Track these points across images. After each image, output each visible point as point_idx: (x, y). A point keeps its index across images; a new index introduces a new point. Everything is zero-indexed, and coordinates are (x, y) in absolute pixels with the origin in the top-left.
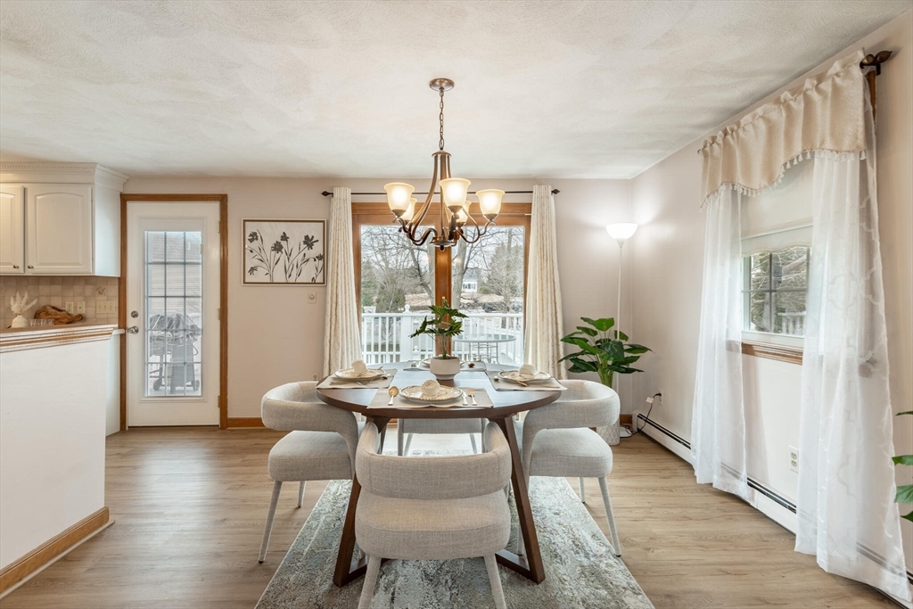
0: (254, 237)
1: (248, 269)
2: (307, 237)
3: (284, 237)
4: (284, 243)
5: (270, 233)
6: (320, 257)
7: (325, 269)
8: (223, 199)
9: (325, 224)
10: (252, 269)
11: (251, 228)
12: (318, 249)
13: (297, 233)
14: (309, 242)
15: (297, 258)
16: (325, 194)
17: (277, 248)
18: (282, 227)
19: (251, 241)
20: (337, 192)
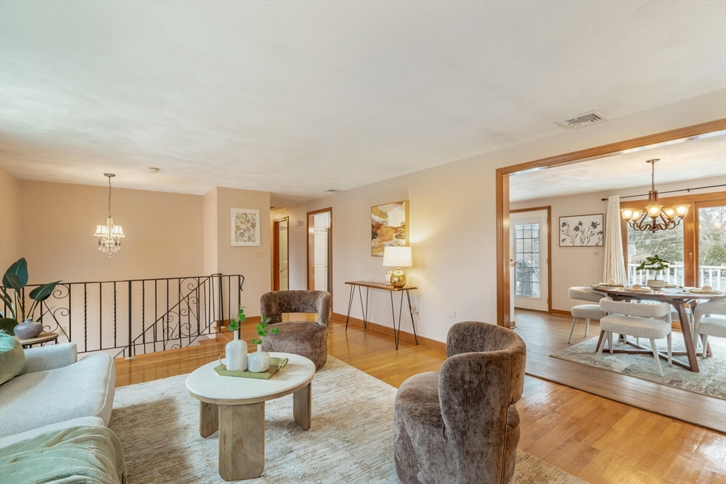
0: (564, 224)
1: (561, 240)
2: (593, 223)
3: (580, 224)
4: (580, 227)
5: (573, 222)
6: (601, 233)
7: (604, 238)
8: (549, 208)
9: (604, 216)
10: (564, 240)
11: (563, 220)
12: (599, 228)
13: (587, 221)
14: (594, 225)
15: (587, 233)
16: (604, 200)
17: (577, 229)
18: (579, 219)
19: (563, 226)
20: (610, 198)
